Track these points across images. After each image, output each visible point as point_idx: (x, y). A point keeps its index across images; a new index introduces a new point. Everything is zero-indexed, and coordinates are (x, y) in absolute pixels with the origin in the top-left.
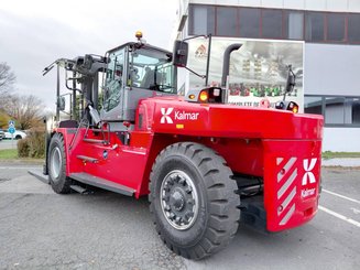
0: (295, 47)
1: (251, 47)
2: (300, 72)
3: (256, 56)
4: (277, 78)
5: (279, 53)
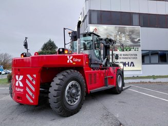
0: (136, 29)
1: (117, 29)
2: (139, 40)
3: (119, 33)
4: (130, 43)
5: (130, 32)
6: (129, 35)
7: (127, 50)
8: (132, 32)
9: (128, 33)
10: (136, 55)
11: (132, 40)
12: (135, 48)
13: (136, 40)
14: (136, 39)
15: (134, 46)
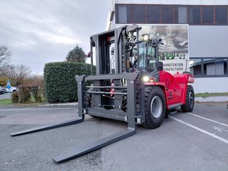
0: (182, 28)
1: (155, 29)
2: (187, 44)
3: (158, 35)
4: (173, 48)
5: (173, 32)
6: (171, 37)
7: (168, 59)
8: (177, 32)
9: (170, 35)
10: (182, 65)
11: (177, 44)
12: (180, 55)
13: (182, 44)
14: (182, 42)
15: (178, 52)
